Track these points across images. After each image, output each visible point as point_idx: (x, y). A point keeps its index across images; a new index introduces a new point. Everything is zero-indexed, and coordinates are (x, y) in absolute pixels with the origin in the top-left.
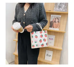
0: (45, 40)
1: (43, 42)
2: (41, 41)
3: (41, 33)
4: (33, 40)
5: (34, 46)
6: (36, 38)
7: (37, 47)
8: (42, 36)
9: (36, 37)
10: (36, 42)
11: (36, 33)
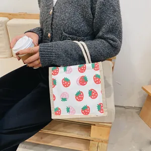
0: (93, 94)
1: (87, 101)
2: (79, 96)
3: (82, 70)
4: (56, 91)
5: (58, 111)
6: (64, 85)
7: (68, 114)
8: (83, 81)
9: (66, 83)
10: (64, 99)
11: (65, 70)
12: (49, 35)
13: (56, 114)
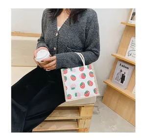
0: (90, 83)
1: (88, 88)
2: (82, 86)
3: (82, 70)
5: (70, 96)
6: (72, 80)
7: (76, 97)
8: (83, 76)
9: (73, 78)
10: (73, 89)
11: (71, 70)
12: (55, 49)
13: (68, 98)
